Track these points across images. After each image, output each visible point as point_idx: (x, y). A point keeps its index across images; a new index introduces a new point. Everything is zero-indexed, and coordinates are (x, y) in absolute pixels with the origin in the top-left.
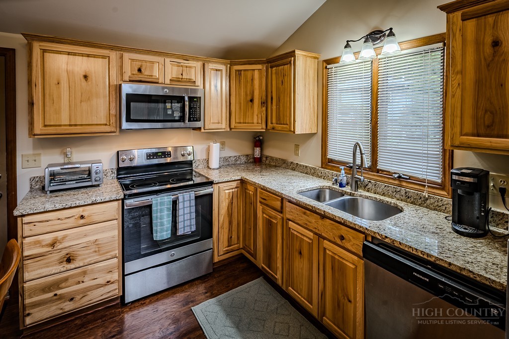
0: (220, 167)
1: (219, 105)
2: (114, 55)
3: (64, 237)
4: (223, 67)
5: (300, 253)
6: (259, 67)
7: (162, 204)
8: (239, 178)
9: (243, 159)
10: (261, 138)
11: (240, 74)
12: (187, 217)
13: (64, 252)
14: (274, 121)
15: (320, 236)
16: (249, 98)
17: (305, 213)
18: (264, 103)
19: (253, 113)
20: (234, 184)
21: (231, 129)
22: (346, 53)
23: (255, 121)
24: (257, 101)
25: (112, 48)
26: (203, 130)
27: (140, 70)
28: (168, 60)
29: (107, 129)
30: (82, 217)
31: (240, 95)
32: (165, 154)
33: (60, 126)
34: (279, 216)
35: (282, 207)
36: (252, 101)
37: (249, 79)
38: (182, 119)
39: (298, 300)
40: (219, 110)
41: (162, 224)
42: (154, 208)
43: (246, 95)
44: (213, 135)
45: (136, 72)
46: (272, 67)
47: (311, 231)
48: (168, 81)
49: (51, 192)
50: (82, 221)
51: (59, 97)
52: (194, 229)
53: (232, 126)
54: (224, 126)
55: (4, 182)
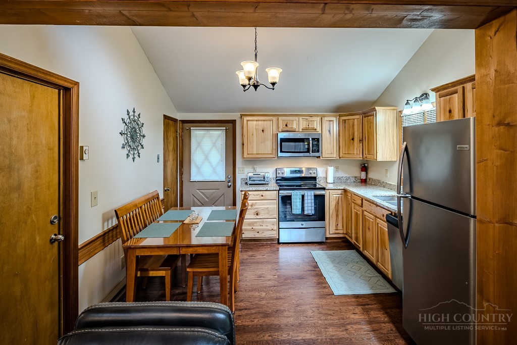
0: (334, 183)
1: (332, 143)
2: (275, 119)
3: (256, 203)
4: (334, 119)
5: (369, 229)
6: (357, 117)
7: (296, 195)
8: (342, 188)
9: (353, 179)
10: (366, 165)
11: (345, 122)
12: (310, 205)
13: (256, 210)
14: (366, 153)
15: (376, 217)
16: (351, 138)
17: (370, 205)
18: (361, 141)
19: (354, 148)
20: (340, 192)
21: (340, 158)
22: (407, 108)
23: (355, 152)
24: (356, 139)
25: (274, 115)
26: (321, 158)
27: (286, 126)
28: (301, 118)
29: (272, 156)
30: (262, 196)
31: (345, 136)
32: (300, 172)
34: (360, 209)
35: (362, 204)
36: (353, 139)
37: (351, 125)
38: (308, 151)
39: (368, 256)
40: (332, 145)
41: (296, 206)
42: (292, 197)
43: (349, 135)
44: (329, 161)
46: (365, 117)
47: (373, 215)
48: (301, 130)
49: (250, 184)
50: (262, 198)
51: (253, 141)
52: (313, 212)
53: (341, 156)
54: (335, 155)
55: (232, 179)
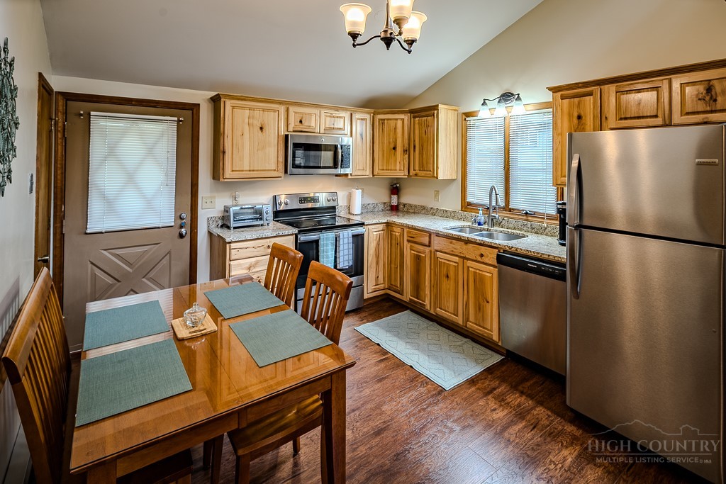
0: (362, 213)
1: (365, 152)
2: (282, 109)
3: (257, 262)
4: (367, 117)
5: (448, 276)
6: (402, 116)
7: (327, 239)
8: (385, 221)
9: (381, 207)
10: (398, 185)
11: (383, 123)
12: (346, 252)
13: (257, 275)
14: (417, 168)
15: (464, 258)
16: (392, 146)
17: (451, 243)
18: (406, 151)
19: (395, 161)
20: (381, 227)
21: (373, 175)
22: (483, 109)
23: (398, 168)
24: (399, 149)
25: (281, 103)
26: (350, 177)
27: (301, 122)
28: (322, 112)
29: (276, 174)
30: (269, 247)
31: (383, 143)
32: (314, 200)
33: (243, 171)
34: (427, 250)
35: (430, 242)
36: (394, 148)
37: (392, 128)
38: (335, 166)
39: (445, 316)
40: (364, 157)
41: (328, 257)
42: (320, 243)
43: (389, 143)
44: (357, 182)
45: (298, 123)
46: (414, 117)
47: (457, 256)
48: (322, 131)
49: (235, 228)
51: (243, 146)
52: (351, 263)
53: (375, 173)
54: (368, 173)
55: (187, 220)
